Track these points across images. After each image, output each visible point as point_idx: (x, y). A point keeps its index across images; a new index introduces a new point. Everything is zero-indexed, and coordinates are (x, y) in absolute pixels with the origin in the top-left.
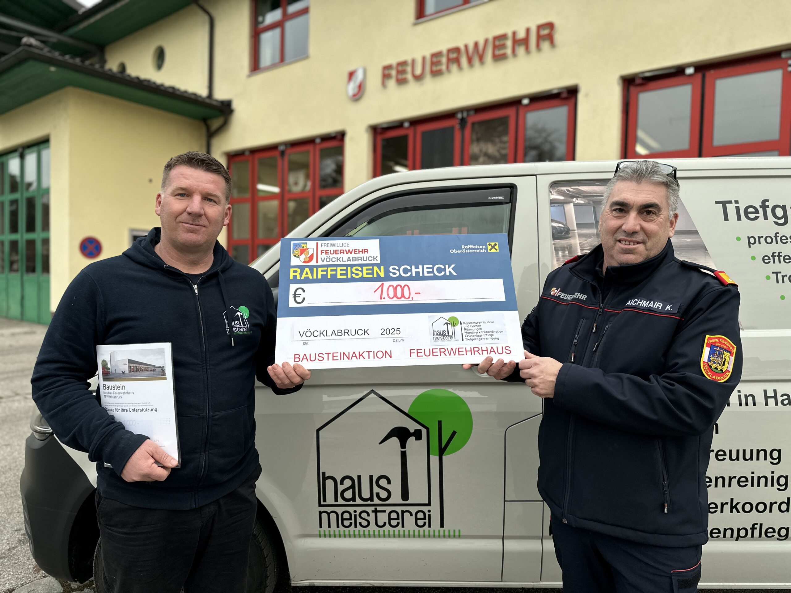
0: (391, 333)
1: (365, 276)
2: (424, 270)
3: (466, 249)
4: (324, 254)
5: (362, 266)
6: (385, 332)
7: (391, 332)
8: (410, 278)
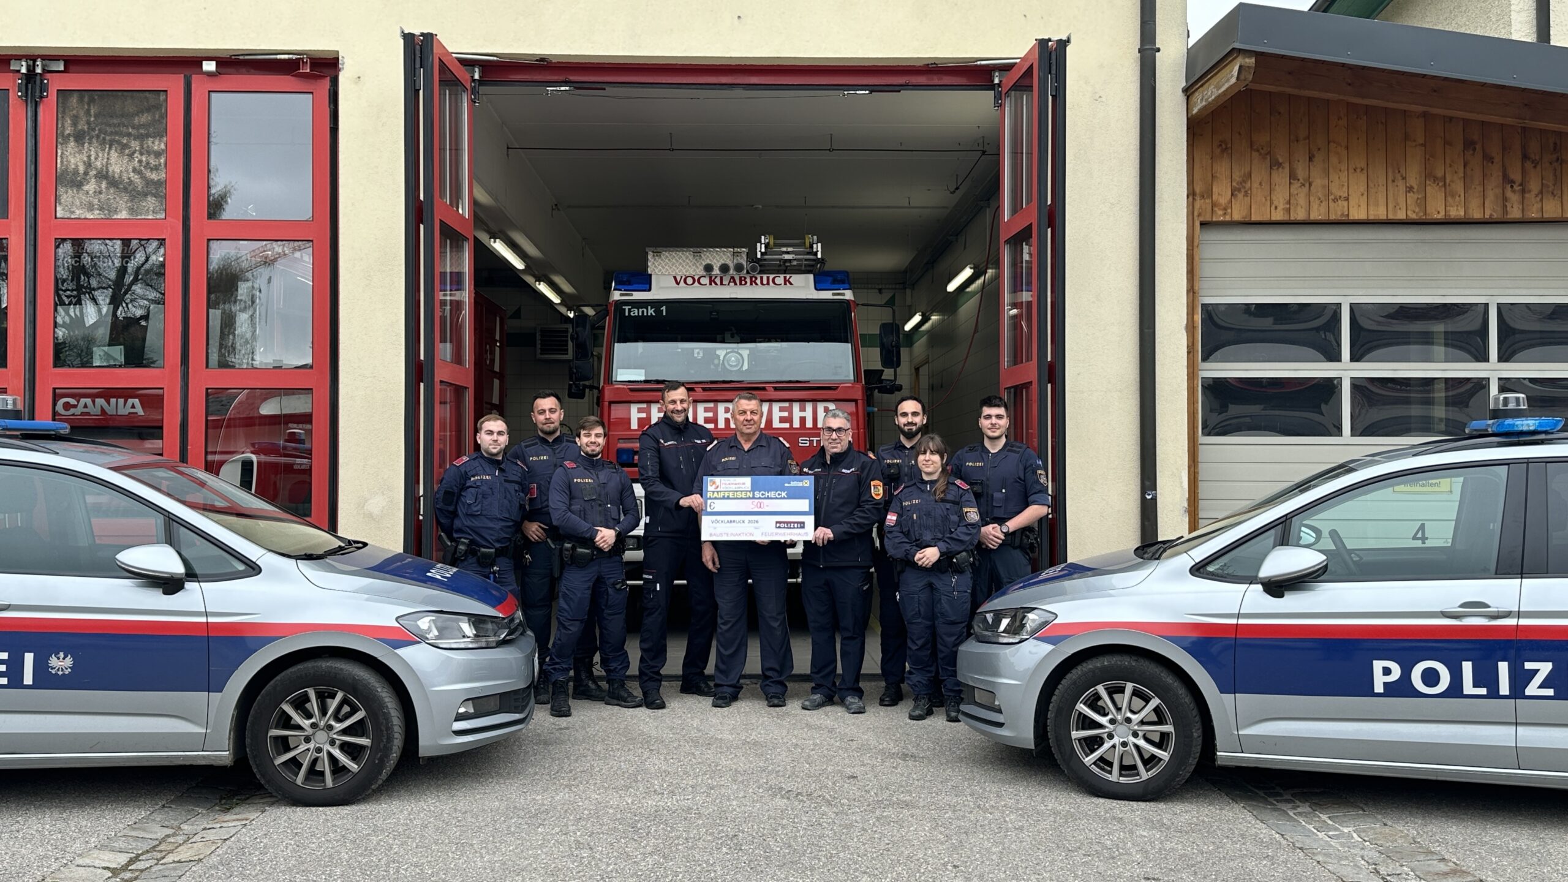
2: (772, 494)
8: (765, 498)
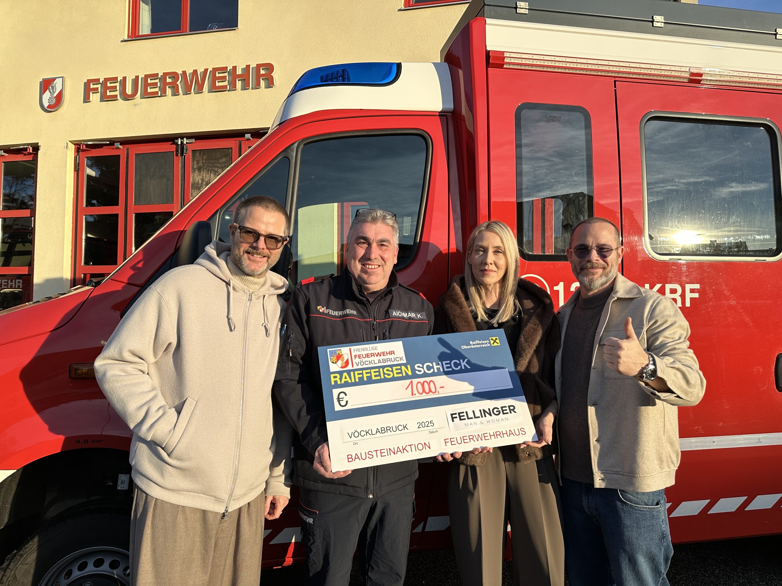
0: (426, 426)
1: (396, 376)
3: (474, 345)
4: (357, 358)
5: (391, 366)
6: (421, 425)
7: (426, 424)
8: (434, 374)
